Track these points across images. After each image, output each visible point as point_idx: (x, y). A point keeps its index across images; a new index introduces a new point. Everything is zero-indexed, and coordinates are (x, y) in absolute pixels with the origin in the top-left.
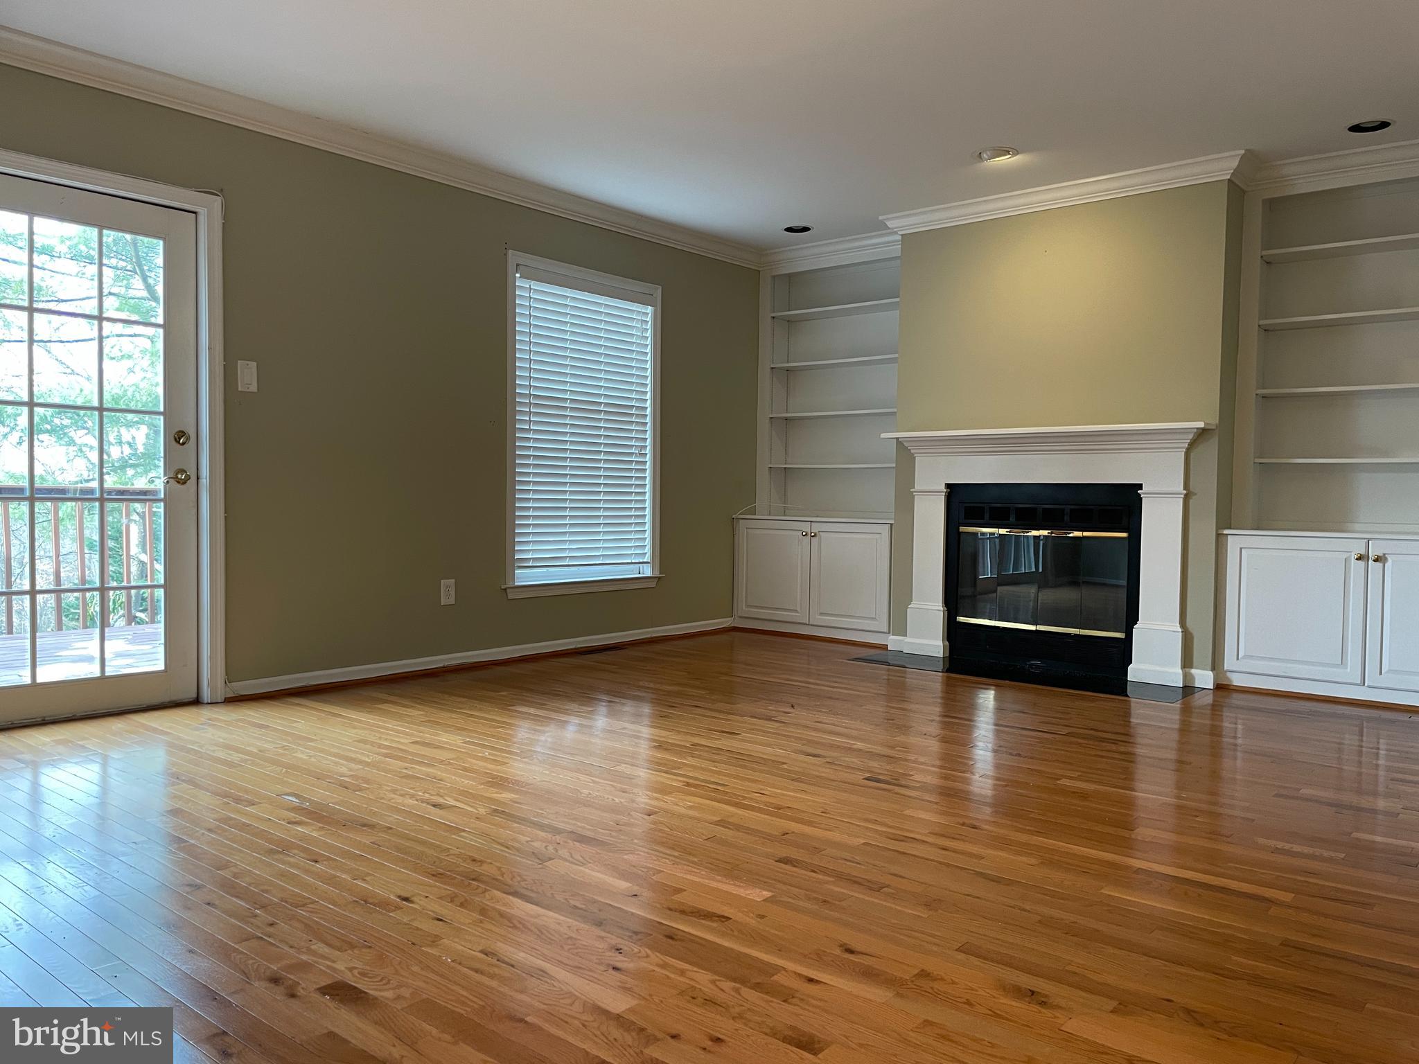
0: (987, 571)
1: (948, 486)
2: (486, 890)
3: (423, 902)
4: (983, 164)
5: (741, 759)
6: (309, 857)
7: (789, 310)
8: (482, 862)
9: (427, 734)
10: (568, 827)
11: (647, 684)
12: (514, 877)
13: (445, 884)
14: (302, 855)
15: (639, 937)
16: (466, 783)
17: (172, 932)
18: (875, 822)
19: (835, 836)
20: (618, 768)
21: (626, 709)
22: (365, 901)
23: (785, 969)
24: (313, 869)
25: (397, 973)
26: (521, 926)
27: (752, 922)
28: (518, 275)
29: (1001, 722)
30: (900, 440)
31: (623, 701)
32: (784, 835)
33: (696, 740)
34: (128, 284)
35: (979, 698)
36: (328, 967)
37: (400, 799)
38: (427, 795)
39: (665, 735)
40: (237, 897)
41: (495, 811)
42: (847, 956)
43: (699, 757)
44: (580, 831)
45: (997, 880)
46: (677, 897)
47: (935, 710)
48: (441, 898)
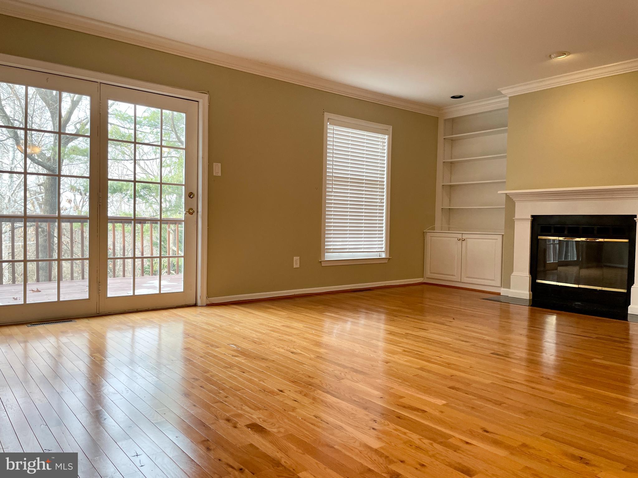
0: (551, 259)
1: (532, 216)
2: (315, 390)
3: (288, 393)
4: (551, 60)
5: (428, 341)
6: (241, 371)
7: (452, 135)
8: (313, 378)
9: (288, 323)
10: (350, 366)
11: (384, 306)
12: (327, 385)
13: (297, 386)
14: (238, 369)
15: (384, 416)
16: (305, 344)
17: (187, 397)
18: (498, 373)
19: (477, 378)
20: (372, 342)
21: (375, 316)
22: (265, 391)
23: (454, 437)
24: (243, 375)
25: (278, 421)
26: (330, 406)
27: (437, 414)
28: (328, 123)
29: (560, 330)
30: (508, 194)
31: (373, 313)
32: (452, 376)
33: (408, 332)
34: (170, 136)
35: (549, 319)
36: (250, 417)
37: (277, 349)
38: (289, 348)
39: (392, 328)
40: (212, 385)
41: (318, 356)
42: (485, 433)
43: (409, 339)
44: (356, 368)
45: (562, 405)
46: (401, 400)
47: (525, 324)
48: (296, 392)
